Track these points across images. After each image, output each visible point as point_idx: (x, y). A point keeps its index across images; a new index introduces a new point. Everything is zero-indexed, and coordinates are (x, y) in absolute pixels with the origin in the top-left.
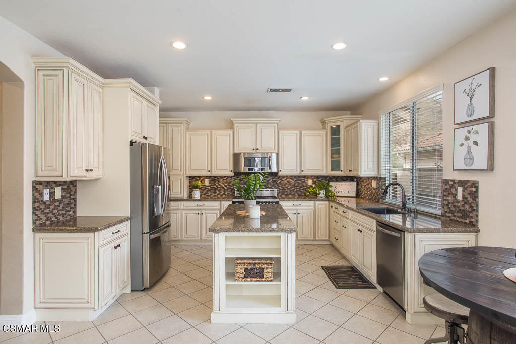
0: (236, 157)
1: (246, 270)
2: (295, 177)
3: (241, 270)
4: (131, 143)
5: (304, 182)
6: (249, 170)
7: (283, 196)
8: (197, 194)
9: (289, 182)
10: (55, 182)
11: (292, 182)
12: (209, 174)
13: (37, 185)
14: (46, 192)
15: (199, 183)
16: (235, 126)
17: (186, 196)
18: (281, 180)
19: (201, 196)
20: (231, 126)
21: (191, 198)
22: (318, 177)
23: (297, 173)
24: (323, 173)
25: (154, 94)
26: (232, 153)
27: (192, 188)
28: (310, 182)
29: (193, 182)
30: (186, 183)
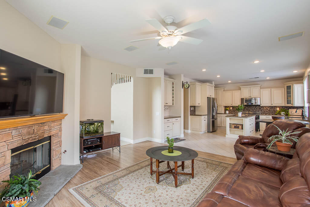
0: (242, 100)
1: (234, 126)
2: (270, 107)
3: (233, 126)
4: (208, 97)
5: (275, 109)
6: (247, 104)
7: (264, 114)
8: (227, 112)
9: (267, 109)
10: (192, 106)
11: (269, 109)
12: (231, 105)
13: (191, 107)
14: (191, 108)
15: (228, 109)
16: (242, 89)
17: (223, 113)
18: (263, 108)
19: (229, 113)
20: (240, 89)
21: (225, 113)
22: (282, 107)
23: (270, 105)
24: (283, 105)
25: (212, 84)
26: (240, 98)
27: (226, 110)
28: (278, 109)
29: (226, 108)
30: (223, 109)
